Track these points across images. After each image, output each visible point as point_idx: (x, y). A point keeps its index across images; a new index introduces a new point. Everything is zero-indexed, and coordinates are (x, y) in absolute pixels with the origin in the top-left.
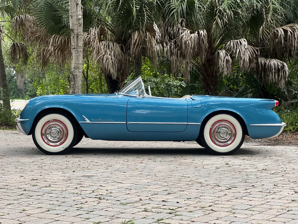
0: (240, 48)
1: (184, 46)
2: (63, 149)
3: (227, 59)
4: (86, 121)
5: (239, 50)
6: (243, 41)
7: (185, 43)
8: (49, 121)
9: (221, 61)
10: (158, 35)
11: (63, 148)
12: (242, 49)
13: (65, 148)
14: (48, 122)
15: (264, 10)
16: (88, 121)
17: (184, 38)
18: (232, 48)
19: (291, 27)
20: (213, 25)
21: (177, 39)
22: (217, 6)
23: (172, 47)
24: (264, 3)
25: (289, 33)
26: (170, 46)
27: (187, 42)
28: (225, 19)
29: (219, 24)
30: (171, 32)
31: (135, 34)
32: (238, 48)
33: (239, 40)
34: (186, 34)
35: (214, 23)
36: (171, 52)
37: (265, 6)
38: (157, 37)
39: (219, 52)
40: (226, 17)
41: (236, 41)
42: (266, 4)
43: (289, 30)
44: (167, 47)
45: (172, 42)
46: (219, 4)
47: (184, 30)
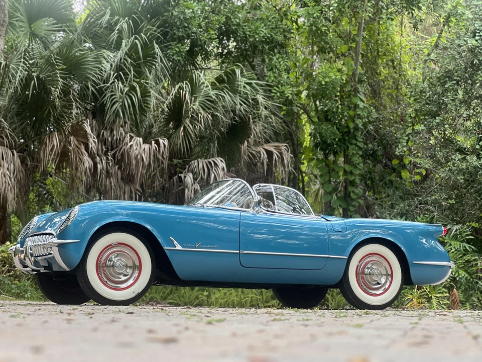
0: (214, 172)
1: (134, 162)
2: (134, 295)
3: (195, 188)
4: (175, 247)
5: (215, 175)
6: (219, 161)
7: (136, 158)
9: (188, 191)
10: (93, 141)
11: (134, 292)
12: (219, 174)
13: (136, 293)
14: (110, 246)
15: (251, 116)
16: (179, 247)
17: (135, 149)
18: (202, 172)
19: (277, 148)
20: (181, 132)
21: (117, 151)
22: (187, 102)
23: (109, 163)
24: (250, 106)
25: (275, 156)
26: (106, 162)
27: (139, 156)
28: (199, 124)
29: (190, 131)
30: (110, 139)
31: (52, 137)
32: (211, 172)
33: (210, 160)
34: (137, 143)
35: (182, 128)
36: (108, 172)
37: (252, 111)
38: (92, 144)
39: (181, 176)
40: (202, 121)
41: (206, 161)
42: (253, 108)
43: (275, 151)
44: (102, 162)
45: (109, 156)
46: (191, 100)
47: (131, 138)
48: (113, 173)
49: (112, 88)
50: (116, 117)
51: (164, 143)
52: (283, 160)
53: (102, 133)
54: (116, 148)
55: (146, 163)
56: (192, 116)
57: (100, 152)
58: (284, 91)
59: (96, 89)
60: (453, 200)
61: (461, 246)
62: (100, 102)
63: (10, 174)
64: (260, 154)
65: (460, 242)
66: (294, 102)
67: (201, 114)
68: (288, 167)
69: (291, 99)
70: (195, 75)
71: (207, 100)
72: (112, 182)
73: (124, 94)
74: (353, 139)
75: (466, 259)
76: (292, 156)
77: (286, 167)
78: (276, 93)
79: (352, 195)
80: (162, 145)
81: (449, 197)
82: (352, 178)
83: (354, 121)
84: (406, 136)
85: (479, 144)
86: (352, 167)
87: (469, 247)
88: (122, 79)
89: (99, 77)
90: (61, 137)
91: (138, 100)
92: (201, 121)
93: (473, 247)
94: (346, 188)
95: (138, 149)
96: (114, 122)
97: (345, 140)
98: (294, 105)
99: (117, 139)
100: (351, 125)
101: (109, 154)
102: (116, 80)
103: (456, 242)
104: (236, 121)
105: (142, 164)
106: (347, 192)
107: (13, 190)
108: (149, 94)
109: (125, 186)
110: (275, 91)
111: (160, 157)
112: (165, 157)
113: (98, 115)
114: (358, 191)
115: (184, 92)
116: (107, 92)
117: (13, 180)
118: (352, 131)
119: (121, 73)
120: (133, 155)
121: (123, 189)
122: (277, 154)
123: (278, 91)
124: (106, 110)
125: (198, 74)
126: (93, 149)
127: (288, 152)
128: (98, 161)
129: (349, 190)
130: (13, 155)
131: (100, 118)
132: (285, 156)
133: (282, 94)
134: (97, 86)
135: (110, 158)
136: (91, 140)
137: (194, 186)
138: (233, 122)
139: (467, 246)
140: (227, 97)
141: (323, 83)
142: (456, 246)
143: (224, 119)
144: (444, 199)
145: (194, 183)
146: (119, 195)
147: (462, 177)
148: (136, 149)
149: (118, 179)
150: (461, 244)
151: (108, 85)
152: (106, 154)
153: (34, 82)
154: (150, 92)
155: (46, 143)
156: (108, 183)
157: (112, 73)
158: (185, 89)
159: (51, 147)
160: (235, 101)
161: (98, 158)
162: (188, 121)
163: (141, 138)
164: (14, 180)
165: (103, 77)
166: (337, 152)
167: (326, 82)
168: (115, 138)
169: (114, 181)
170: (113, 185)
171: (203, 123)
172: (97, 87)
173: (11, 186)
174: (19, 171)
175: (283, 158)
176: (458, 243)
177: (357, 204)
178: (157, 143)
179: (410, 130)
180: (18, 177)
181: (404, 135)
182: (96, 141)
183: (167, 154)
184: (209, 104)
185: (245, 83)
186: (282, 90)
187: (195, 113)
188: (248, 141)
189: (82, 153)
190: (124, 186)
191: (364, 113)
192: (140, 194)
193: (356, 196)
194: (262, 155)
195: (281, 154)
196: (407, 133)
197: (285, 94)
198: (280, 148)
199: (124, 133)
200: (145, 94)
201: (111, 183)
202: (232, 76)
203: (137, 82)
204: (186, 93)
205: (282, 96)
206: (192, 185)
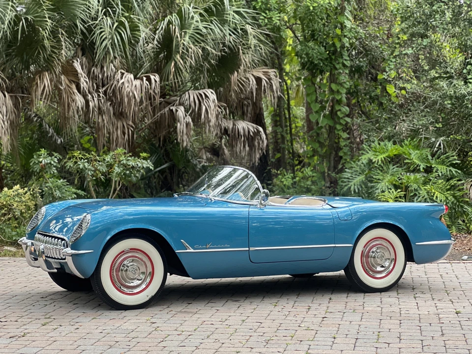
0: (205, 104)
1: (126, 100)
2: (147, 299)
3: (186, 121)
4: (187, 249)
5: (206, 107)
6: (210, 93)
7: (128, 95)
8: (123, 251)
9: (180, 125)
10: (85, 80)
11: (148, 296)
12: (209, 106)
13: (150, 296)
14: (123, 253)
15: (240, 47)
16: (190, 250)
17: (126, 86)
18: (193, 104)
19: (265, 73)
20: (172, 67)
21: (108, 87)
22: (177, 37)
23: (101, 100)
24: (239, 37)
25: (264, 82)
26: (98, 99)
27: (131, 94)
28: (189, 59)
29: (181, 66)
30: (100, 76)
31: (43, 78)
32: (202, 104)
33: (201, 92)
34: (128, 80)
35: (173, 64)
36: (99, 108)
37: (241, 42)
38: (83, 84)
39: (172, 110)
40: (193, 56)
41: (197, 92)
42: (242, 38)
43: (263, 77)
44: (94, 100)
45: (100, 93)
46: (181, 34)
47: (123, 74)
48: (105, 111)
49: (101, 25)
50: (106, 54)
51: (154, 79)
52: (271, 86)
53: (92, 71)
54: (107, 84)
55: (138, 100)
56: (183, 52)
57: (91, 90)
58: (272, 17)
59: (85, 28)
60: (440, 124)
61: (448, 170)
62: (89, 40)
63: (3, 118)
64: (249, 81)
65: (447, 166)
66: (281, 27)
67: (191, 49)
68: (277, 92)
69: (279, 26)
70: (184, 9)
71: (196, 33)
72: (105, 119)
73: (113, 31)
74: (339, 58)
75: (453, 184)
76: (280, 81)
77: (275, 93)
78: (263, 19)
79: (339, 113)
80: (153, 81)
81: (436, 121)
82: (338, 97)
83: (340, 40)
84: (393, 58)
85: (466, 68)
86: (338, 86)
87: (456, 172)
88: (110, 14)
89: (88, 14)
90: (52, 76)
91: (127, 35)
92: (191, 56)
93: (459, 171)
94: (333, 107)
95: (130, 86)
96: (105, 58)
97: (331, 59)
98: (282, 31)
99: (108, 76)
100: (338, 45)
101: (100, 90)
102: (104, 17)
103: (442, 167)
104: (226, 52)
105: (134, 100)
106: (334, 111)
107: (6, 132)
108: (138, 28)
109: (118, 121)
110: (263, 18)
111: (152, 92)
112: (156, 92)
113: (87, 50)
114: (344, 110)
115: (174, 27)
116: (96, 29)
117: (6, 123)
118: (339, 50)
119: (108, 8)
120: (125, 93)
121: (116, 126)
122: (265, 80)
123: (265, 17)
124: (96, 49)
125: (186, 7)
126: (85, 88)
127: (276, 77)
128: (90, 99)
129: (335, 108)
130: (5, 96)
131: (89, 55)
132: (274, 81)
133: (270, 21)
134: (86, 24)
135: (101, 95)
136: (82, 80)
137: (186, 119)
138: (223, 53)
139: (453, 170)
140: (217, 30)
141: (311, 8)
142: (442, 170)
143: (214, 51)
144: (431, 122)
145: (186, 116)
146: (112, 131)
147: (450, 102)
148: (128, 86)
149: (110, 116)
150: (448, 168)
151: (97, 22)
152: (97, 91)
153: (23, 23)
154: (139, 27)
155: (37, 83)
156: (100, 120)
157: (100, 9)
158: (174, 23)
159: (42, 88)
160: (224, 31)
161: (90, 95)
162: (178, 56)
163: (132, 75)
164: (8, 122)
165: (90, 14)
166: (323, 71)
167: (313, 7)
168: (106, 75)
169: (107, 118)
170: (105, 122)
171: (193, 58)
172: (86, 26)
173: (5, 129)
174: (11, 112)
175: (272, 84)
176: (445, 167)
177: (344, 123)
178: (149, 79)
179: (397, 52)
180: (10, 118)
181: (392, 56)
182: (88, 80)
183: (158, 90)
184: (199, 38)
185: (234, 12)
186: (269, 17)
187: (185, 49)
188: (238, 72)
189: (74, 93)
190: (116, 123)
191: (351, 33)
192: (132, 129)
193: (343, 115)
194: (251, 83)
195: (270, 79)
196: (394, 55)
197: (273, 21)
198: (269, 74)
199: (114, 69)
200: (134, 28)
201: (103, 120)
202: (221, 7)
203: (125, 17)
204: (175, 28)
205: (270, 22)
206: (184, 119)
